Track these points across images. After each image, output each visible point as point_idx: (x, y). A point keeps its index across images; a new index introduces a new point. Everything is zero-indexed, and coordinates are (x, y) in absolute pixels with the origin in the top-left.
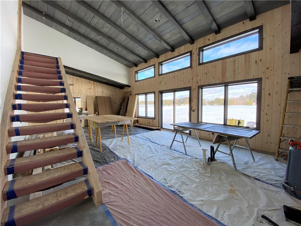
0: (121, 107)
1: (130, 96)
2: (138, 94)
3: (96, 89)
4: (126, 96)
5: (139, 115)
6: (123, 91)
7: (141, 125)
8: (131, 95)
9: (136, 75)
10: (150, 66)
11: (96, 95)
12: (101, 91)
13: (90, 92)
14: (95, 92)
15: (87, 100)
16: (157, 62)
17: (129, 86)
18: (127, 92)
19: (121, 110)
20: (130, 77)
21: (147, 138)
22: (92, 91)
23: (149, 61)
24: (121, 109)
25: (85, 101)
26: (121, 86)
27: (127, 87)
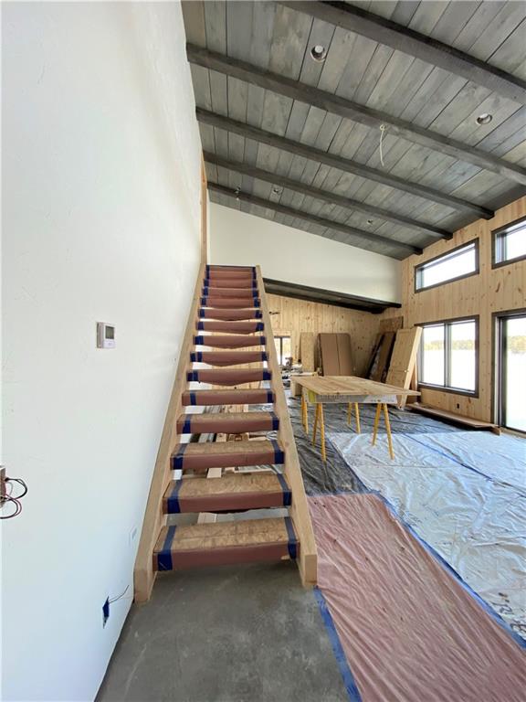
0: (374, 358)
1: (399, 331)
2: (422, 325)
3: (320, 319)
4: (388, 330)
5: (425, 381)
6: (380, 317)
7: (430, 408)
8: (402, 328)
9: (418, 275)
10: (461, 244)
11: (320, 332)
12: (330, 321)
13: (308, 325)
14: (318, 323)
15: (303, 341)
16: (485, 233)
17: (398, 306)
18: (391, 320)
19: (375, 366)
20: (398, 283)
21: (448, 450)
22: (311, 322)
23: (458, 232)
24: (373, 362)
25: (298, 344)
26: (376, 308)
27: (391, 309)
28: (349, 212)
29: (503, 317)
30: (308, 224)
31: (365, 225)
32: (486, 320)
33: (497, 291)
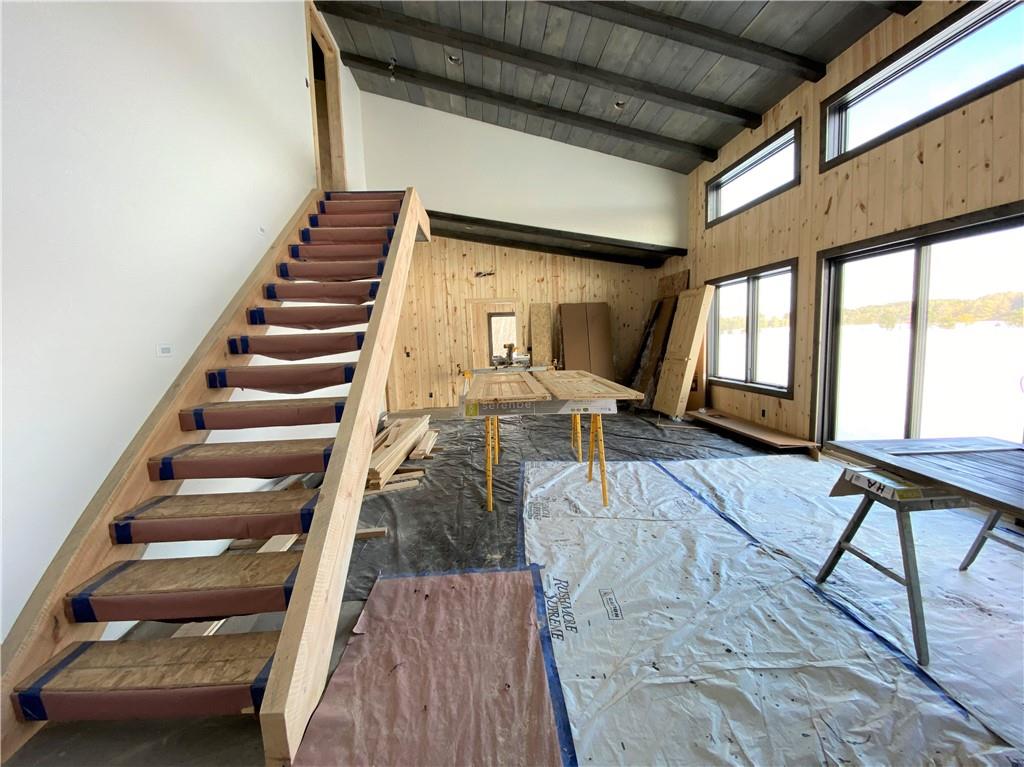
0: (646, 339)
1: (681, 295)
2: (716, 282)
3: (560, 281)
4: (667, 294)
5: (720, 375)
6: (660, 273)
7: (721, 417)
8: (688, 288)
9: (712, 197)
10: (774, 133)
11: (561, 302)
12: (578, 284)
13: (542, 291)
14: (557, 288)
15: (533, 318)
16: (811, 107)
17: (683, 252)
18: (673, 278)
19: (646, 352)
20: (686, 211)
22: (548, 287)
23: (770, 112)
24: (644, 346)
25: (526, 323)
26: (649, 258)
27: (674, 258)
28: (580, 87)
29: (835, 258)
30: (521, 117)
31: (613, 112)
32: (808, 265)
33: (827, 213)
